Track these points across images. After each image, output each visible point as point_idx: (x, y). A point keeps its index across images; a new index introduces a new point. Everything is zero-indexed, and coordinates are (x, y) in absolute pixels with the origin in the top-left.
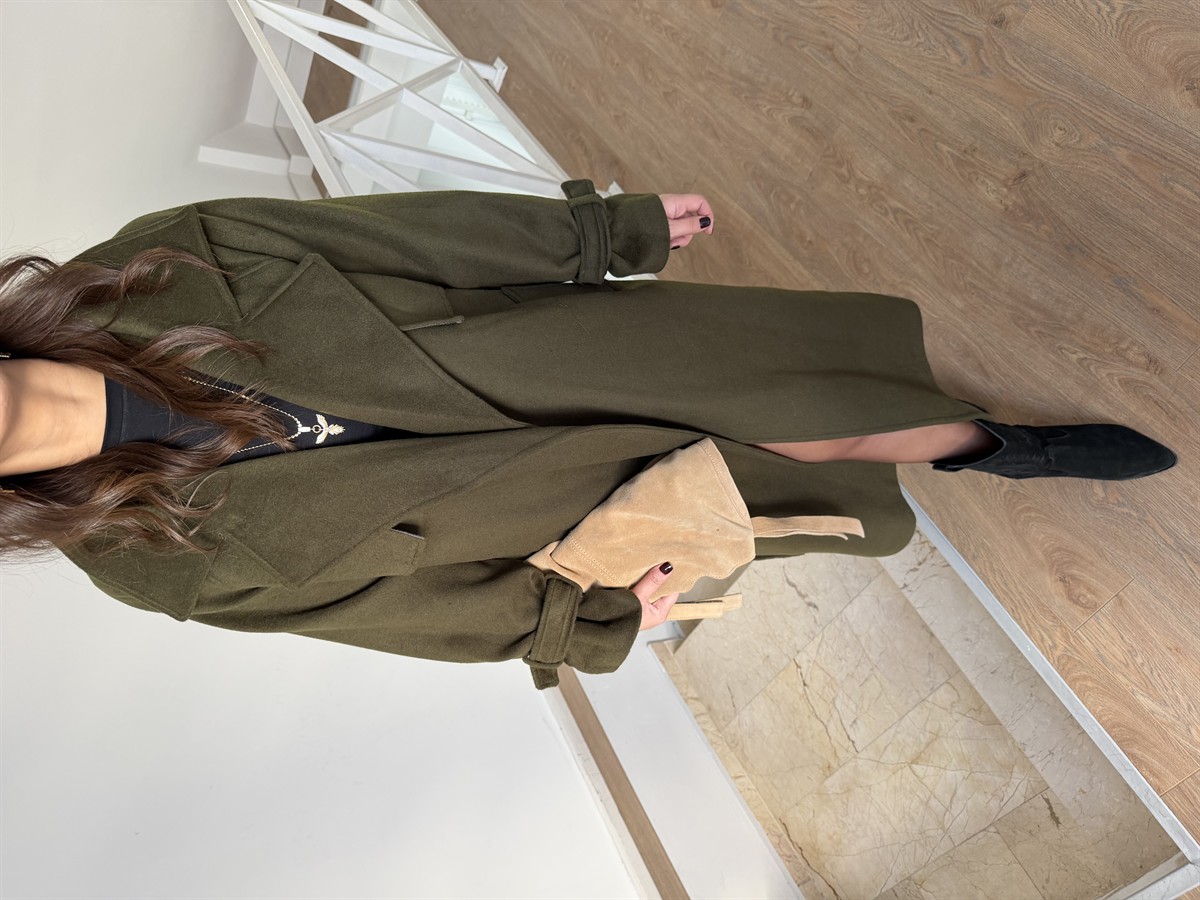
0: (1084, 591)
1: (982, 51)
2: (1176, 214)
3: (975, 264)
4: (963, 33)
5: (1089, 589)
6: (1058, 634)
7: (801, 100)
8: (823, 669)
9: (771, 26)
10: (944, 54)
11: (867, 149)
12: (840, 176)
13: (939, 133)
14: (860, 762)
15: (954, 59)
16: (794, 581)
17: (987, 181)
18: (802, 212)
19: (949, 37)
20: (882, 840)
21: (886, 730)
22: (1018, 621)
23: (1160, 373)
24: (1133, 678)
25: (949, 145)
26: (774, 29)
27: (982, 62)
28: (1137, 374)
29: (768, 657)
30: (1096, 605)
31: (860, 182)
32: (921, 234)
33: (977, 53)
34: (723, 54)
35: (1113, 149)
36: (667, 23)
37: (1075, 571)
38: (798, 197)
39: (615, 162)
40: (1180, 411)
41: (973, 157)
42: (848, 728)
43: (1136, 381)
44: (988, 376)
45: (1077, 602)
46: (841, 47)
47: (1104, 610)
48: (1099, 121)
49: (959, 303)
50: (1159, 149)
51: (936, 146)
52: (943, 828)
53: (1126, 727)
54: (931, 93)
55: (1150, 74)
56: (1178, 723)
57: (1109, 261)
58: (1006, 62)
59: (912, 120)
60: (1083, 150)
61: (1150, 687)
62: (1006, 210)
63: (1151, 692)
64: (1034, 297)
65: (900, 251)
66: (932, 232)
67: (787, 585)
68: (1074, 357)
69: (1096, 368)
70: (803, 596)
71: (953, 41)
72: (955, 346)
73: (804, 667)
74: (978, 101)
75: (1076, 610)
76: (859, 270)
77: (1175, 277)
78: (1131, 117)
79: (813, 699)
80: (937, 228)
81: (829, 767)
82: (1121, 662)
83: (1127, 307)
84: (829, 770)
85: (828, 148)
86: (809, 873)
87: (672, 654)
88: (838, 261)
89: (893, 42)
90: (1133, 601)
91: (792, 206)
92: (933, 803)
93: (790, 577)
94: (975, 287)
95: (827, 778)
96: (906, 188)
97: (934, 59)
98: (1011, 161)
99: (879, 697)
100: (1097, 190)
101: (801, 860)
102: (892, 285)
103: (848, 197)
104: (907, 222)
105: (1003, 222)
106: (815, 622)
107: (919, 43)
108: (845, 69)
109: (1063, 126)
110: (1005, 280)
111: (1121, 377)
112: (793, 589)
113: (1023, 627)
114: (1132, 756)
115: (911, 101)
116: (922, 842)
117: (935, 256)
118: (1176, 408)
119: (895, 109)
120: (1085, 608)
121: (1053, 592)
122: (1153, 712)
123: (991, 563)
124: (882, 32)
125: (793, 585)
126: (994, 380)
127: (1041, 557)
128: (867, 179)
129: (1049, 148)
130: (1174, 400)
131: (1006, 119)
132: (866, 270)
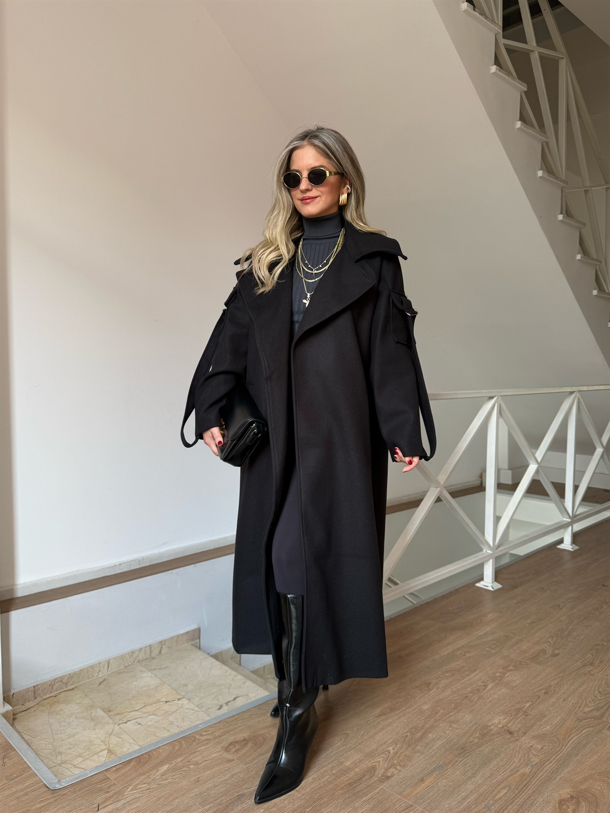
0: (237, 748)
1: (593, 720)
2: (486, 790)
3: (452, 714)
4: (604, 713)
5: (238, 749)
6: (210, 737)
7: (557, 653)
8: (177, 710)
9: (605, 644)
10: (590, 705)
11: (526, 676)
12: (508, 666)
13: (537, 702)
14: (112, 726)
15: (587, 710)
16: (237, 699)
17: (507, 720)
18: (484, 652)
19: (602, 708)
20: (58, 734)
21: (132, 738)
22: (219, 722)
23: (381, 781)
24: (180, 764)
25: (529, 707)
26: (603, 645)
27: (585, 720)
28: (380, 772)
29: (186, 686)
30: (228, 751)
31: (505, 674)
32: (470, 695)
33: (591, 718)
34: (585, 626)
35: (529, 767)
36: (605, 607)
37: (250, 745)
38: (494, 651)
39: (514, 587)
40: (355, 787)
41: (522, 715)
42: (136, 721)
43: (375, 771)
44: (378, 716)
45: (230, 744)
46: (592, 668)
47: (224, 755)
48: (548, 763)
49: (425, 707)
50: (530, 784)
51: (529, 701)
52: (62, 763)
53: (149, 760)
54: (564, 700)
55: (581, 782)
56: (150, 780)
57: (454, 763)
58: (585, 729)
59: (545, 693)
60: (528, 755)
61: (174, 770)
62: (488, 726)
63: (171, 770)
64: (429, 735)
65: (459, 687)
66: (472, 698)
67: (235, 696)
68: (391, 749)
69: (383, 757)
70: (227, 704)
71: (598, 709)
72: (397, 705)
73: (180, 702)
74: (559, 718)
75: (225, 744)
76: (447, 672)
77: (445, 788)
78: (552, 774)
79: (157, 705)
80: (475, 700)
81: (110, 711)
82: (191, 760)
83: (424, 769)
84: (108, 711)
85: (525, 662)
86: (39, 699)
87: (190, 643)
88: (453, 664)
89: (597, 687)
90: (230, 765)
91: (488, 649)
92: (80, 759)
93: (240, 698)
94: (436, 713)
95: (103, 710)
96: (501, 689)
97: (586, 702)
98: (519, 729)
99: (155, 736)
100: (502, 760)
101: (48, 696)
102: (437, 683)
103: (494, 669)
104: (479, 690)
105: (479, 725)
106: (209, 708)
107: (597, 697)
108: (578, 669)
109: (545, 748)
110: (441, 725)
111: (378, 766)
112: (232, 699)
113: (214, 724)
114: (130, 761)
115: (558, 693)
116: (52, 753)
117: (456, 699)
118: (357, 786)
119: (553, 687)
120: (226, 748)
121: (237, 736)
122: (157, 771)
123: (256, 714)
124: (603, 683)
125: (235, 699)
126: (376, 719)
127: (259, 733)
128: (507, 675)
129: (529, 743)
130: (362, 785)
131: (548, 727)
132: (446, 675)
